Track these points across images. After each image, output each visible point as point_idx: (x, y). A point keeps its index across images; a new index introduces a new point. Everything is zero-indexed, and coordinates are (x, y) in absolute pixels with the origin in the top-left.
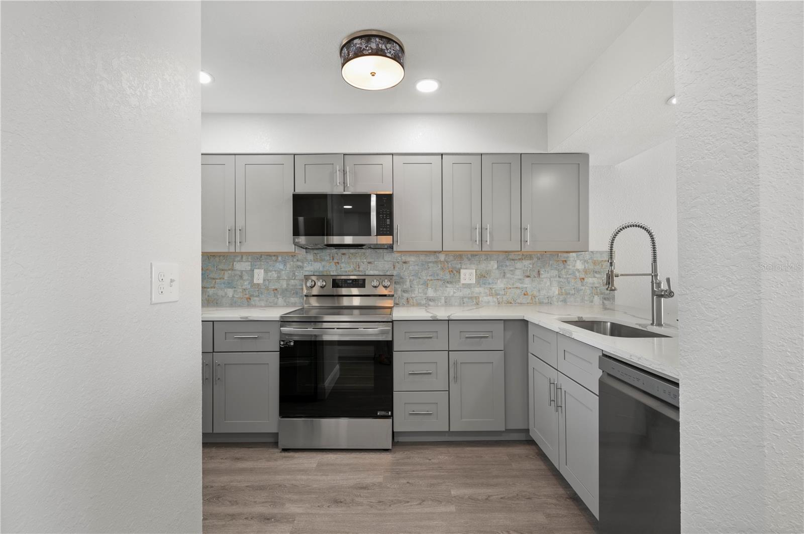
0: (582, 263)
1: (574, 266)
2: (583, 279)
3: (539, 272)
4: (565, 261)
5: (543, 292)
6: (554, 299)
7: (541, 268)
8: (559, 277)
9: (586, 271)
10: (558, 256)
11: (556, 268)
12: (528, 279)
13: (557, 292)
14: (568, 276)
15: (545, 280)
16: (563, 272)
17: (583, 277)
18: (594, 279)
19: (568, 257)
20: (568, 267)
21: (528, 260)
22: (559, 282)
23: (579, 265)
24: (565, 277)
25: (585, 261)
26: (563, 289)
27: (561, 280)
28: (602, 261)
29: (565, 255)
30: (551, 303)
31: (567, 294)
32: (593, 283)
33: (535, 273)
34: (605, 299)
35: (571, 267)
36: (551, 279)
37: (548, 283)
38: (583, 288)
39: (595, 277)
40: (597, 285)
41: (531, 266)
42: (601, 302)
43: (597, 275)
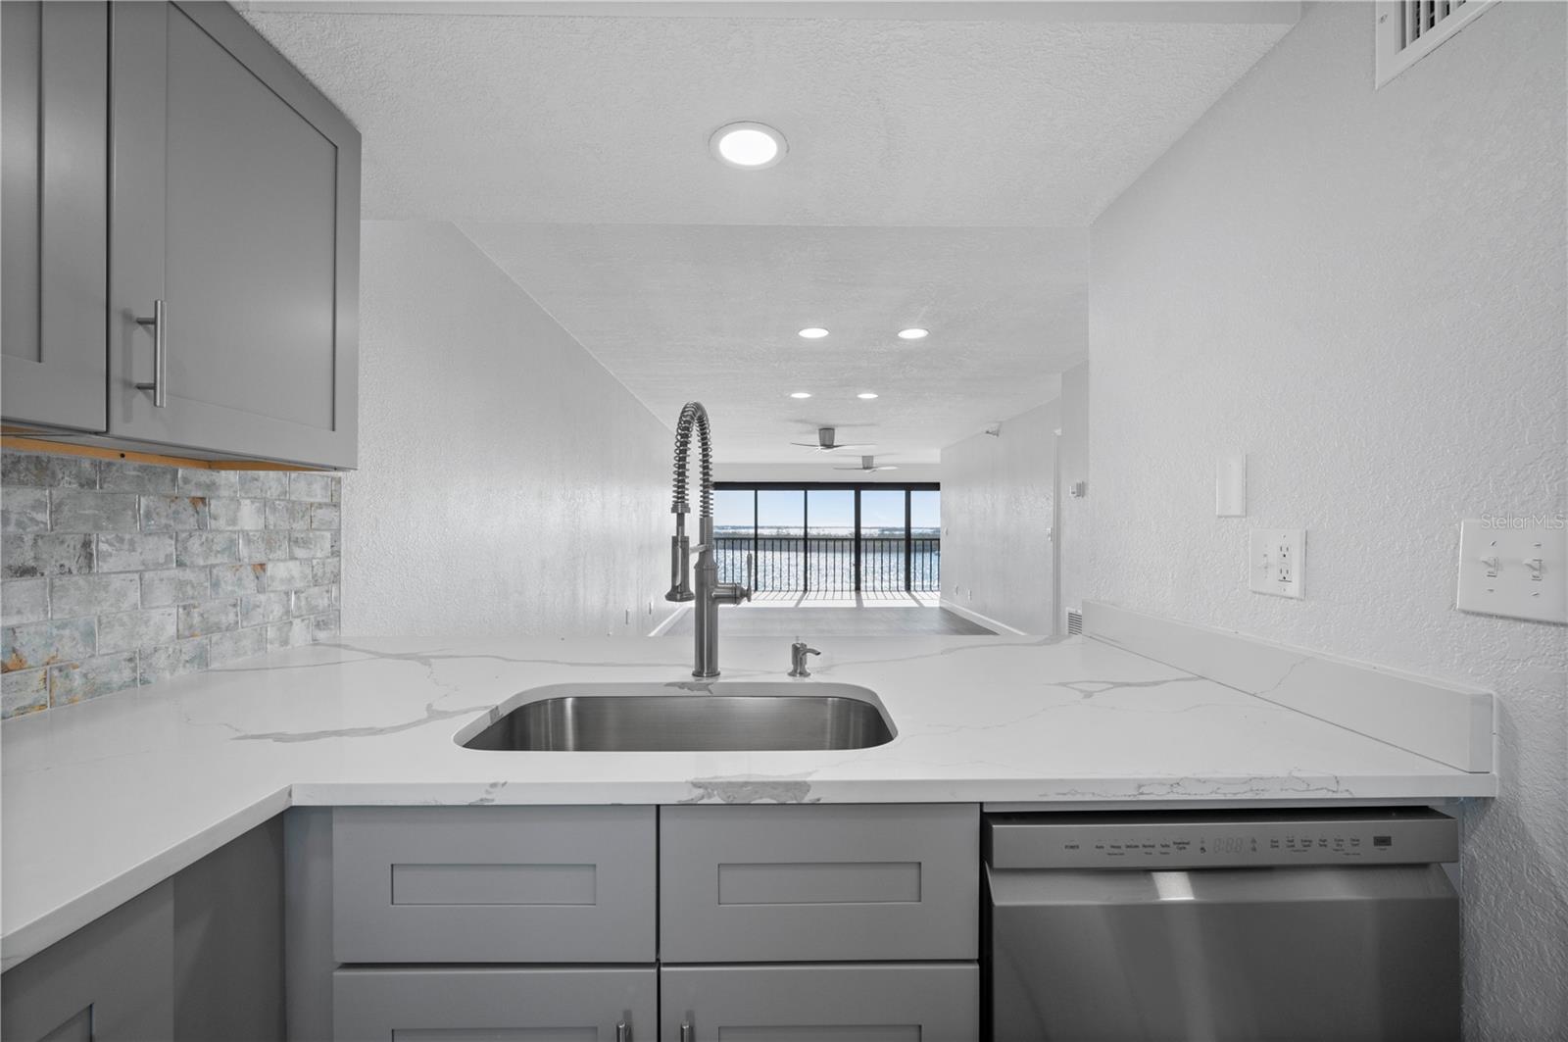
0: (258, 511)
1: (233, 521)
2: (262, 566)
3: (86, 544)
4: (203, 499)
5: (107, 640)
6: (161, 660)
7: (98, 527)
8: (180, 564)
9: (269, 538)
10: (174, 478)
11: (167, 526)
12: (27, 583)
13: (171, 630)
14: (212, 561)
15: (117, 582)
16: (195, 545)
17: (259, 558)
18: (291, 564)
19: (212, 486)
20: (213, 524)
21: (22, 483)
22: (181, 585)
23: (249, 518)
24: (201, 562)
25: (266, 505)
26: (195, 612)
27: (188, 575)
28: (312, 505)
29: (203, 476)
30: (144, 682)
31: (209, 630)
32: (291, 579)
33: (67, 554)
34: (317, 625)
35: (222, 523)
36: (148, 575)
37: (135, 596)
38: (262, 598)
39: (293, 558)
40: (299, 584)
41: (44, 517)
42: (309, 638)
43: (300, 553)
